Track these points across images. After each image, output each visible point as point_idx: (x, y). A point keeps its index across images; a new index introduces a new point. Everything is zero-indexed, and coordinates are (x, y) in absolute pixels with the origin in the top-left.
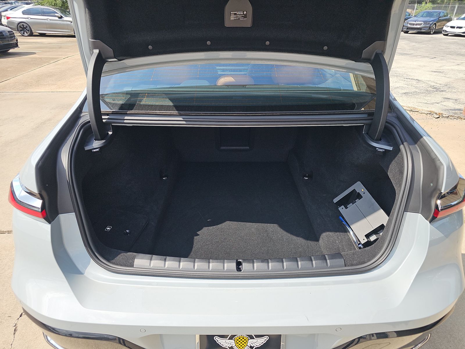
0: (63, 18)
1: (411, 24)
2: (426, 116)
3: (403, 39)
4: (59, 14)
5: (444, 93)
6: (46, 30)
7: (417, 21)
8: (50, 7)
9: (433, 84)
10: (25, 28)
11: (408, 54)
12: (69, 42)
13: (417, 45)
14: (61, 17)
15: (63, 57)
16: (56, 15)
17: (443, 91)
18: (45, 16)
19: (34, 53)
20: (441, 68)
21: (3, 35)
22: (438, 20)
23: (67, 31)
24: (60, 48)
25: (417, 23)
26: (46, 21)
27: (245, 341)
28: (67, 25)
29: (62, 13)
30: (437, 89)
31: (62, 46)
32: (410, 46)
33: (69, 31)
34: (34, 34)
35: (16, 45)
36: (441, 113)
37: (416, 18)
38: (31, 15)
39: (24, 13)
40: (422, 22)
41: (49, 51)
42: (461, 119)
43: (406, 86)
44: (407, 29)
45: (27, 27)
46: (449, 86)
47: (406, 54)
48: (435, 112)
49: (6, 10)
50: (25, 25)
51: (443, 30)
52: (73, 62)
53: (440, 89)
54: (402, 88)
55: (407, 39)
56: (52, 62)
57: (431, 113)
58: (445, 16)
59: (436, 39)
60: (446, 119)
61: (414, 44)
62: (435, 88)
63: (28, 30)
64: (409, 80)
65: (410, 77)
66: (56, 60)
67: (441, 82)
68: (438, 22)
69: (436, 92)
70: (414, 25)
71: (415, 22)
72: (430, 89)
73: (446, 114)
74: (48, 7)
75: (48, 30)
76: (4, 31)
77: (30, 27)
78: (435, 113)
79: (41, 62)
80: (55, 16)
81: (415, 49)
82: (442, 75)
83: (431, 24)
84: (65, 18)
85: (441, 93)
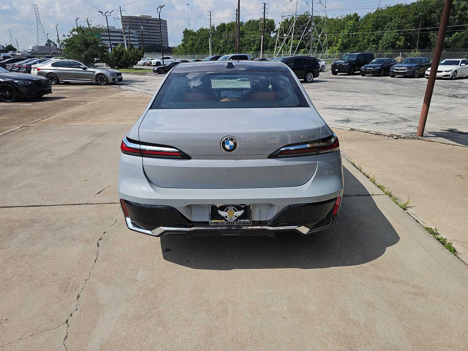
0: (87, 69)
1: (396, 70)
2: (388, 138)
3: (389, 82)
4: (83, 66)
5: (409, 122)
6: (71, 79)
7: (402, 67)
8: (75, 60)
9: (402, 116)
10: (53, 78)
11: (391, 94)
12: (91, 89)
13: (401, 87)
14: (85, 69)
15: (90, 100)
16: (81, 66)
17: (409, 121)
18: (71, 67)
19: (65, 98)
20: (415, 105)
21: (41, 83)
22: (420, 66)
23: (90, 79)
24: (85, 93)
25: (401, 68)
26: (72, 72)
27: (233, 213)
28: (90, 74)
29: (85, 65)
30: (404, 120)
31: (86, 92)
32: (394, 88)
33: (91, 80)
34: (60, 82)
35: (50, 91)
36: (399, 135)
37: (400, 65)
38: (59, 67)
39: (53, 65)
40: (405, 68)
41: (77, 96)
42: (415, 139)
43: (379, 118)
44: (393, 74)
45: (54, 77)
46: (416, 117)
47: (388, 94)
48: (396, 134)
49: (35, 63)
50: (53, 75)
51: (426, 74)
52: (99, 104)
53: (408, 119)
54: (376, 119)
55: (393, 82)
56: (82, 104)
57: (392, 136)
58: (426, 62)
59: (419, 82)
60: (403, 140)
61: (398, 86)
62: (403, 119)
63: (56, 80)
64: (384, 114)
65: (385, 112)
66: (85, 102)
67: (410, 115)
68: (420, 67)
69: (403, 122)
70: (399, 70)
71: (400, 67)
72: (399, 120)
73: (403, 136)
74: (73, 60)
75: (73, 79)
76: (41, 80)
77: (57, 77)
78: (395, 136)
79: (72, 104)
80: (81, 68)
81: (397, 90)
82: (414, 110)
83: (414, 70)
84: (89, 69)
85: (407, 122)
